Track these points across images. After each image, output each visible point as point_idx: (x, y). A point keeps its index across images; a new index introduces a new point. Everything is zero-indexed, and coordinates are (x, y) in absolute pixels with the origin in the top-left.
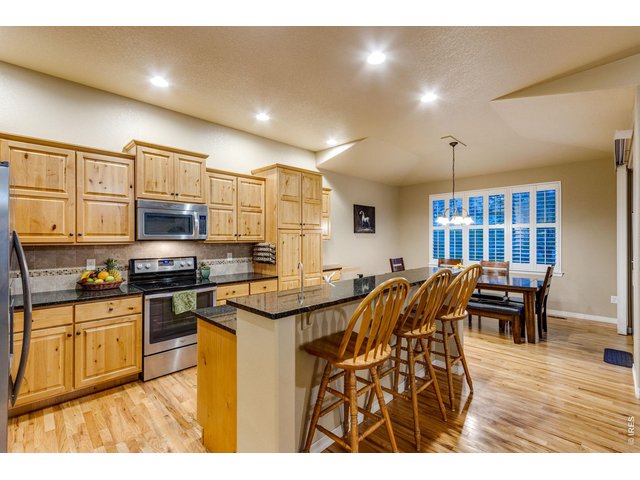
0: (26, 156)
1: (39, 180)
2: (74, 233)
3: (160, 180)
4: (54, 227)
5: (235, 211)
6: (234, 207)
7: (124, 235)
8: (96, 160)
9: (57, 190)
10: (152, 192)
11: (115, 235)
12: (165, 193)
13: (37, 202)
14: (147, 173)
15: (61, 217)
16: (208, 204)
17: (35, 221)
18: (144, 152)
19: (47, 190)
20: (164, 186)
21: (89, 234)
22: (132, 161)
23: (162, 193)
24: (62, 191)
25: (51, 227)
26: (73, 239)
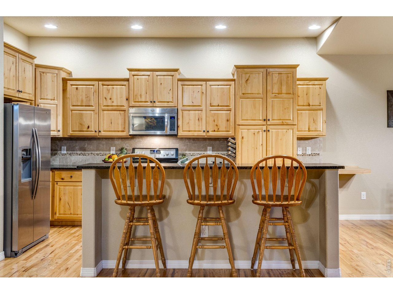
0: (77, 88)
1: (82, 101)
2: (97, 130)
3: (143, 93)
4: (88, 127)
5: (204, 111)
6: (203, 107)
7: (123, 131)
8: (108, 85)
9: (90, 106)
10: (138, 102)
11: (118, 131)
12: (147, 102)
13: (81, 113)
14: (135, 89)
15: (92, 121)
16: (180, 107)
17: (81, 124)
18: (133, 75)
19: (86, 106)
20: (146, 97)
21: (105, 131)
22: (127, 82)
23: (145, 102)
24: (92, 106)
25: (87, 127)
26: (97, 134)
